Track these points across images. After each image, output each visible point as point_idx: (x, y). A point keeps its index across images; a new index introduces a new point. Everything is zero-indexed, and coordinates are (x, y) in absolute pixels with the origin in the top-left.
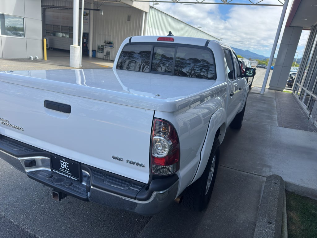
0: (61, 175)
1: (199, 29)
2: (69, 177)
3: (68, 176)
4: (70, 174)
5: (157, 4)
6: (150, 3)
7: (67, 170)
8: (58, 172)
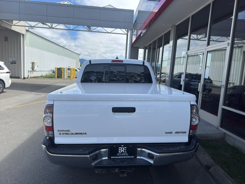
0: (119, 158)
1: (64, 47)
2: (127, 157)
3: (125, 157)
4: (127, 155)
5: (32, 28)
6: (26, 27)
7: (125, 153)
8: (116, 157)
